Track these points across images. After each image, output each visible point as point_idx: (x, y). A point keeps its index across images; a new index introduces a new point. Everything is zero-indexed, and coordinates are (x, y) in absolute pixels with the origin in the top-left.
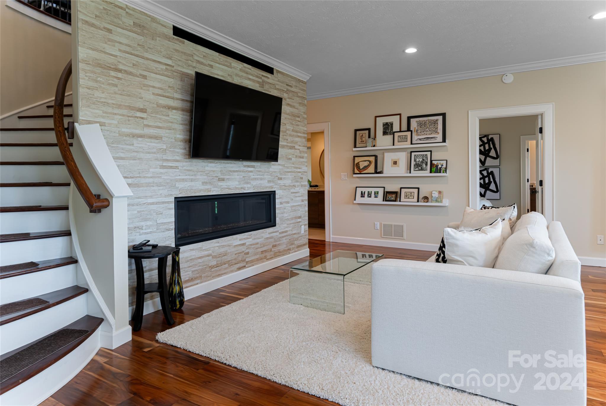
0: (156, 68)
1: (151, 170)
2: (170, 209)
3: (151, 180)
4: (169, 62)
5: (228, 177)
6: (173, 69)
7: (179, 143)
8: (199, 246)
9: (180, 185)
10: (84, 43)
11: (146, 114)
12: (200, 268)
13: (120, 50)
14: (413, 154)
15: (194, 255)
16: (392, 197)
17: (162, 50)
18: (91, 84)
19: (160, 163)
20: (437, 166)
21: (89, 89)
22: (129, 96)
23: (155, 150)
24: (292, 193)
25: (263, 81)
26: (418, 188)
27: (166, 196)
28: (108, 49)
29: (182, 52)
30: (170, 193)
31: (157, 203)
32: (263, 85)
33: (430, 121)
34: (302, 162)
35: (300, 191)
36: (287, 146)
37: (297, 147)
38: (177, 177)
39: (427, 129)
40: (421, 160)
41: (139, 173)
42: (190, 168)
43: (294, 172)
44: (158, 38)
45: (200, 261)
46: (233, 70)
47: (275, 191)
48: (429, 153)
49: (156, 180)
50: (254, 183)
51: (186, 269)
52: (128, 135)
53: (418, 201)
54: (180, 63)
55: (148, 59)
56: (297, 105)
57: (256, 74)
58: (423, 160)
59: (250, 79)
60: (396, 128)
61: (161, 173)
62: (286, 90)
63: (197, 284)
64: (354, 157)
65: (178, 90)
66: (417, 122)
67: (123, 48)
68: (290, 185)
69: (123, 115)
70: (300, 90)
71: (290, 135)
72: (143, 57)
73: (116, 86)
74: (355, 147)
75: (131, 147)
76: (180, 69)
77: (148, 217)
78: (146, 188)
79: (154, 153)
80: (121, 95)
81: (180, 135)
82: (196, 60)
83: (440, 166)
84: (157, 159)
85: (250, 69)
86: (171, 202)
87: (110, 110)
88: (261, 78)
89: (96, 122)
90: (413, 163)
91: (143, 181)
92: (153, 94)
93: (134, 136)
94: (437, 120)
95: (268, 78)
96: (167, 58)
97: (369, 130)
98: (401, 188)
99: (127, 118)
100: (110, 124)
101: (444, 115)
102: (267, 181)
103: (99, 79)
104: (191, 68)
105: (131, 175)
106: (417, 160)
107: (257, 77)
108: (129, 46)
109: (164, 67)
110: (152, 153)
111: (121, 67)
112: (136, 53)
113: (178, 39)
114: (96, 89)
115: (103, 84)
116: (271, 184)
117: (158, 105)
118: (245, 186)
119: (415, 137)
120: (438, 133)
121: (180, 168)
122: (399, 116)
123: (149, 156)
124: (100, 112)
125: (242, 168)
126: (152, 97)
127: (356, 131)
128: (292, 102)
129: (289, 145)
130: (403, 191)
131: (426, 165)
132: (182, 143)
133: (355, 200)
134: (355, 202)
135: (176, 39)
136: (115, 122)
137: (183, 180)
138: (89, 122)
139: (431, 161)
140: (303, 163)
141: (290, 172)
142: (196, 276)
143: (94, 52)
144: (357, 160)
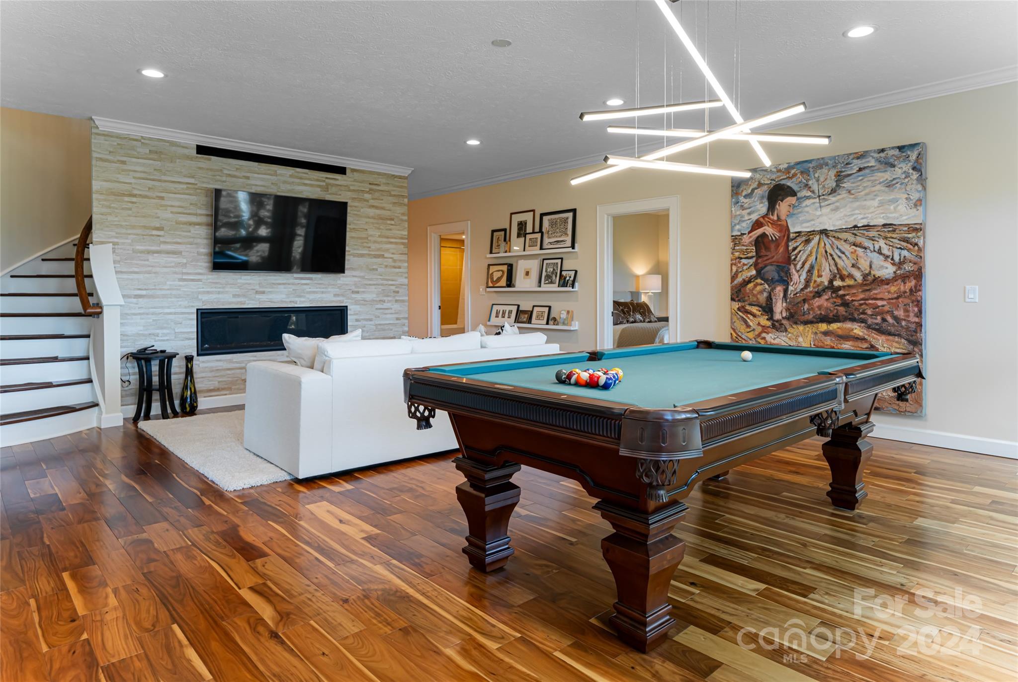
0: (175, 188)
1: (168, 283)
2: (192, 319)
3: (168, 292)
4: (192, 181)
5: (270, 290)
6: (196, 187)
7: (203, 257)
8: (229, 358)
9: (205, 297)
10: (98, 177)
11: (163, 232)
12: (229, 379)
13: (134, 178)
14: (546, 262)
15: (221, 366)
16: (525, 318)
17: (183, 170)
18: (104, 210)
19: (180, 276)
20: (565, 278)
21: (102, 214)
22: (144, 217)
23: (173, 264)
24: (377, 309)
25: (328, 185)
26: (550, 307)
27: (186, 307)
28: (122, 178)
29: (207, 169)
30: (191, 304)
31: (175, 313)
32: (328, 188)
33: (561, 219)
34: (397, 273)
35: (392, 307)
36: (369, 255)
37: (386, 255)
38: (200, 290)
39: (558, 230)
40: (552, 270)
41: (155, 286)
42: (217, 281)
43: (382, 285)
44: (178, 160)
45: (229, 372)
46: (279, 177)
47: (347, 306)
48: (559, 261)
49: (174, 292)
50: (312, 297)
51: (210, 379)
52: (142, 252)
53: (547, 323)
54: (205, 180)
55: (165, 181)
56: (388, 206)
57: (315, 178)
58: (554, 269)
59: (305, 185)
60: (529, 229)
61: (180, 286)
62: (368, 190)
63: (226, 395)
64: (489, 265)
65: (202, 206)
66: (549, 220)
67: (138, 175)
68: (374, 300)
69: (137, 235)
70: (394, 187)
71: (375, 242)
72: (160, 181)
73: (130, 209)
74: (491, 253)
75: (146, 263)
76: (205, 185)
77: (165, 325)
78: (162, 299)
79: (173, 267)
80: (136, 216)
81: (204, 248)
82: (226, 174)
83: (568, 278)
84: (175, 273)
85: (307, 174)
86: (192, 313)
87: (124, 231)
88: (324, 181)
89: (110, 242)
90: (544, 274)
91: (159, 293)
92: (172, 212)
93: (149, 252)
94: (567, 218)
95: (337, 179)
96: (189, 177)
97: (505, 230)
98: (534, 306)
99: (142, 237)
100: (123, 244)
101: (574, 211)
102: (332, 295)
103: (113, 205)
104: (219, 183)
105: (146, 287)
106: (548, 270)
107: (318, 180)
108: (144, 172)
109: (185, 186)
110: (170, 267)
111: (136, 192)
112: (152, 177)
113: (203, 157)
114: (110, 214)
115: (117, 209)
116: (340, 298)
117: (178, 223)
118: (297, 299)
119: (546, 240)
120: (568, 235)
121: (203, 280)
122: (532, 213)
123: (165, 270)
124: (113, 234)
125: (292, 281)
126: (171, 216)
127: (493, 231)
128: (381, 203)
129: (373, 253)
130: (536, 309)
131: (556, 276)
132: (206, 257)
133: (489, 321)
134: (488, 323)
135: (200, 158)
136: (129, 241)
137: (208, 292)
138: (102, 243)
139: (561, 271)
140: (399, 274)
141: (374, 285)
142: (223, 387)
143: (109, 183)
144: (493, 269)
